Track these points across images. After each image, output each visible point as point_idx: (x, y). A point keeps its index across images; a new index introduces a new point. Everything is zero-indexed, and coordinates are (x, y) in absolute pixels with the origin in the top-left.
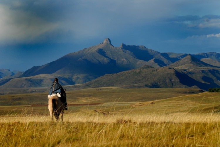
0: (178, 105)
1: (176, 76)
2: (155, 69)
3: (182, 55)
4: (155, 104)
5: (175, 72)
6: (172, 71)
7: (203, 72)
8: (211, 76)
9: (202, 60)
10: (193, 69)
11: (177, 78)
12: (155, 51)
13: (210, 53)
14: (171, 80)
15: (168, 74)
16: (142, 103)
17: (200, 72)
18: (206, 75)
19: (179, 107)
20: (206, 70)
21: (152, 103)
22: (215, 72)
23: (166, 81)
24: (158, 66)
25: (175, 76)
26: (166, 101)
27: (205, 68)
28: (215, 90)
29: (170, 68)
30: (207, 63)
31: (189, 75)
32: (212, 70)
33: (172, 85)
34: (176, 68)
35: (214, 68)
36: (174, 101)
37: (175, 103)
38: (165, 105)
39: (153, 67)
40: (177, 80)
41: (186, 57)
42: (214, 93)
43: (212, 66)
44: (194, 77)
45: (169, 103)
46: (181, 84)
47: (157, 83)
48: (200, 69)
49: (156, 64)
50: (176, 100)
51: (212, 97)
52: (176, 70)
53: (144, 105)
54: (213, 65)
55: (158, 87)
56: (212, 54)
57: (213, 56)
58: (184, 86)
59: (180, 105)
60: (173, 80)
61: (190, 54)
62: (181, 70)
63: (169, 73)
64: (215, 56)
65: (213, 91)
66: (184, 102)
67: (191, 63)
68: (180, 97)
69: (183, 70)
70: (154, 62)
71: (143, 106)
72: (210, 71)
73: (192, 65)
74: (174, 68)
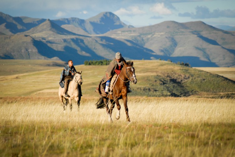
0: (49, 80)
1: (34, 45)
2: (8, 37)
3: (38, 20)
4: (20, 78)
5: (32, 40)
6: (29, 40)
7: (65, 41)
8: (74, 46)
9: (63, 26)
10: (53, 37)
11: (35, 48)
12: (6, 15)
13: (72, 18)
14: (27, 50)
15: (23, 42)
16: (4, 78)
17: (61, 41)
18: (68, 45)
19: (50, 83)
20: (68, 39)
21: (17, 78)
22: (79, 41)
23: (21, 51)
24: (10, 33)
25: (32, 46)
26: (34, 75)
27: (68, 37)
28: (92, 63)
29: (26, 36)
30: (70, 30)
31: (49, 45)
32: (75, 39)
33: (28, 56)
34: (33, 35)
35: (78, 37)
36: (43, 76)
37: (45, 77)
38: (33, 81)
39: (5, 33)
40: (35, 50)
41: (44, 23)
42: (91, 66)
43: (74, 34)
44: (54, 47)
45: (38, 78)
46: (39, 54)
47: (10, 54)
48: (61, 37)
49: (8, 30)
50: (46, 74)
51: (89, 71)
52: (33, 39)
53: (6, 79)
54: (77, 33)
55: (12, 58)
56: (74, 20)
57: (76, 22)
58: (43, 57)
59: (51, 80)
60: (30, 50)
61: (49, 20)
62: (39, 38)
63: (25, 42)
64: (78, 22)
65: (90, 64)
66: (56, 77)
67: (50, 30)
68: (50, 71)
69: (41, 39)
70: (5, 28)
71: (6, 81)
72: (73, 40)
73: (52, 32)
74: (31, 35)
